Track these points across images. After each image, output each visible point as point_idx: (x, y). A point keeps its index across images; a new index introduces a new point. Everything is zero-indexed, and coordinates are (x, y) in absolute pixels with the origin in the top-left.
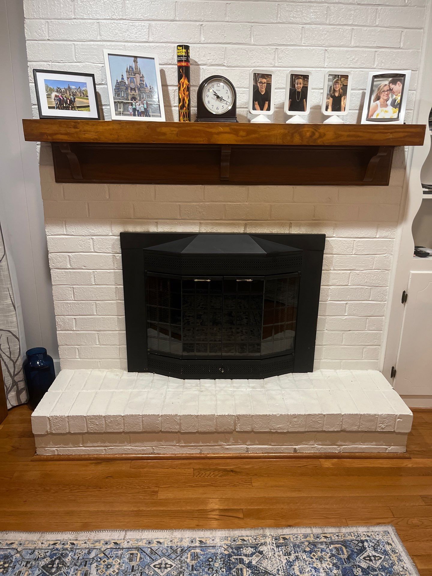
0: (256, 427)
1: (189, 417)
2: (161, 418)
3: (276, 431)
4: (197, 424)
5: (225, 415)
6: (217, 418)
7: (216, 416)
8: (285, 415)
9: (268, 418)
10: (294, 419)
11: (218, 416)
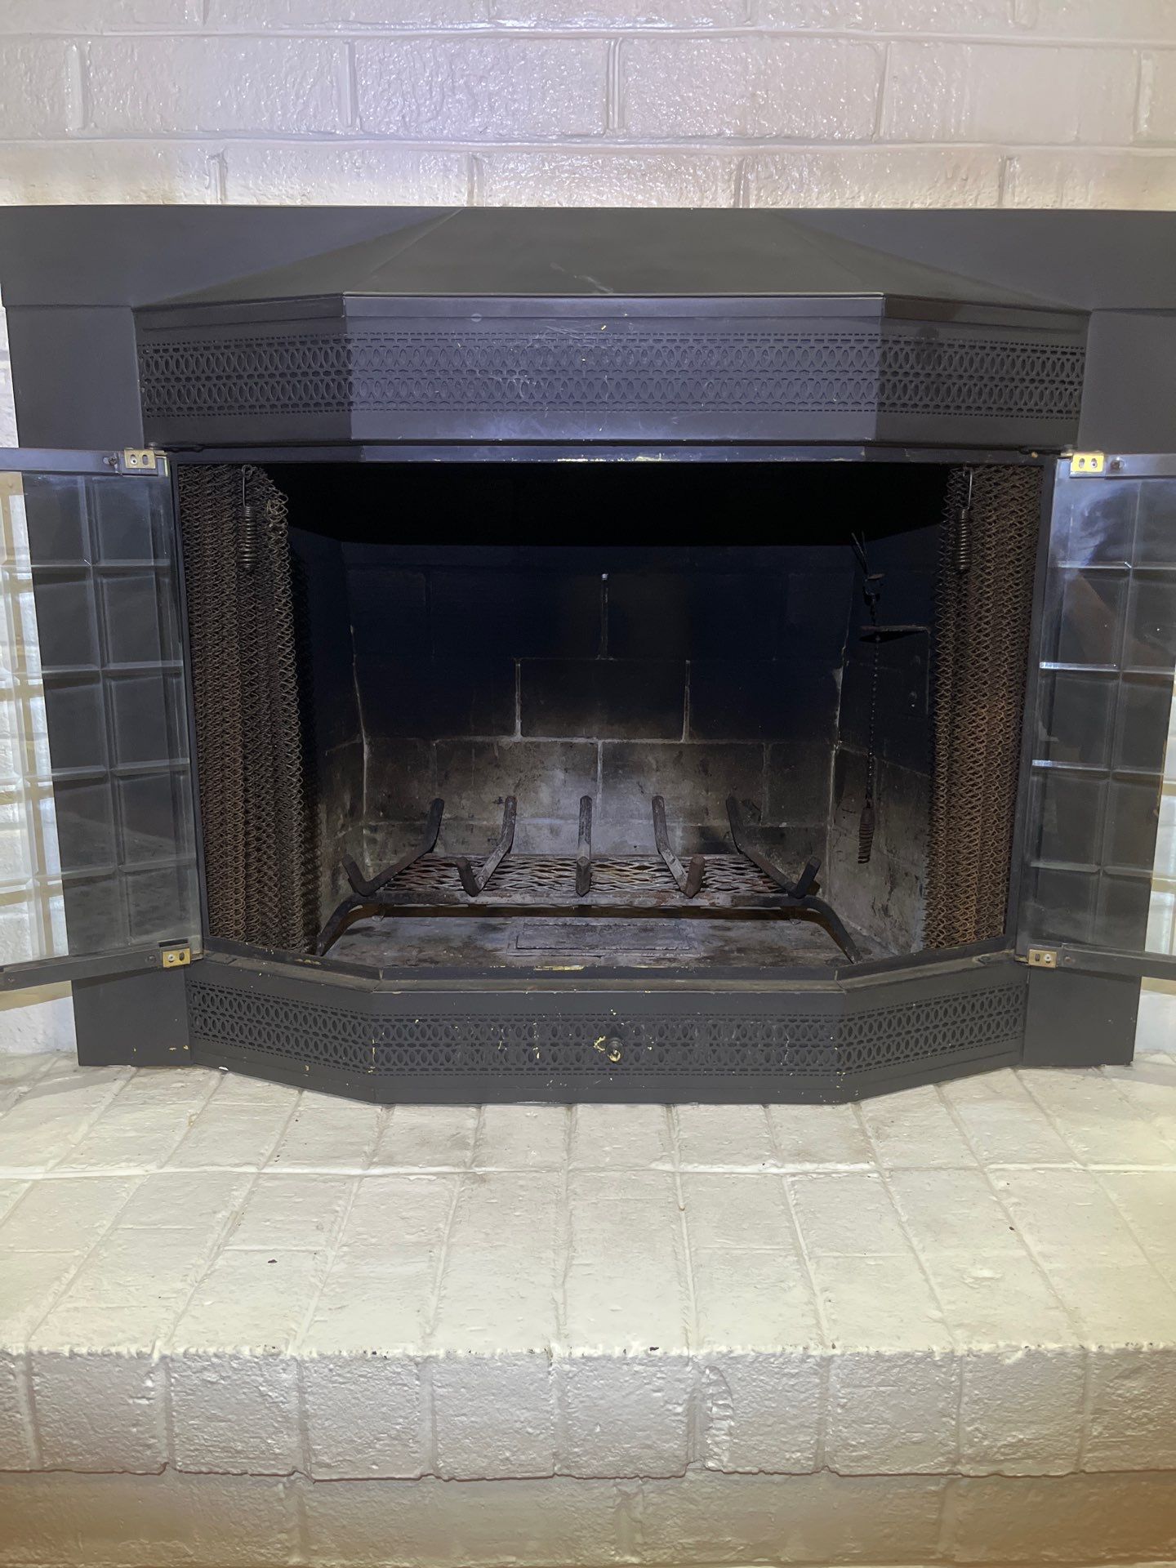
0: (847, 1446)
1: (365, 1370)
2: (160, 1376)
3: (993, 1469)
4: (427, 1425)
5: (623, 1360)
6: (566, 1376)
7: (563, 1361)
8: (1062, 1354)
9: (939, 1377)
10: (1129, 1383)
11: (572, 1361)
